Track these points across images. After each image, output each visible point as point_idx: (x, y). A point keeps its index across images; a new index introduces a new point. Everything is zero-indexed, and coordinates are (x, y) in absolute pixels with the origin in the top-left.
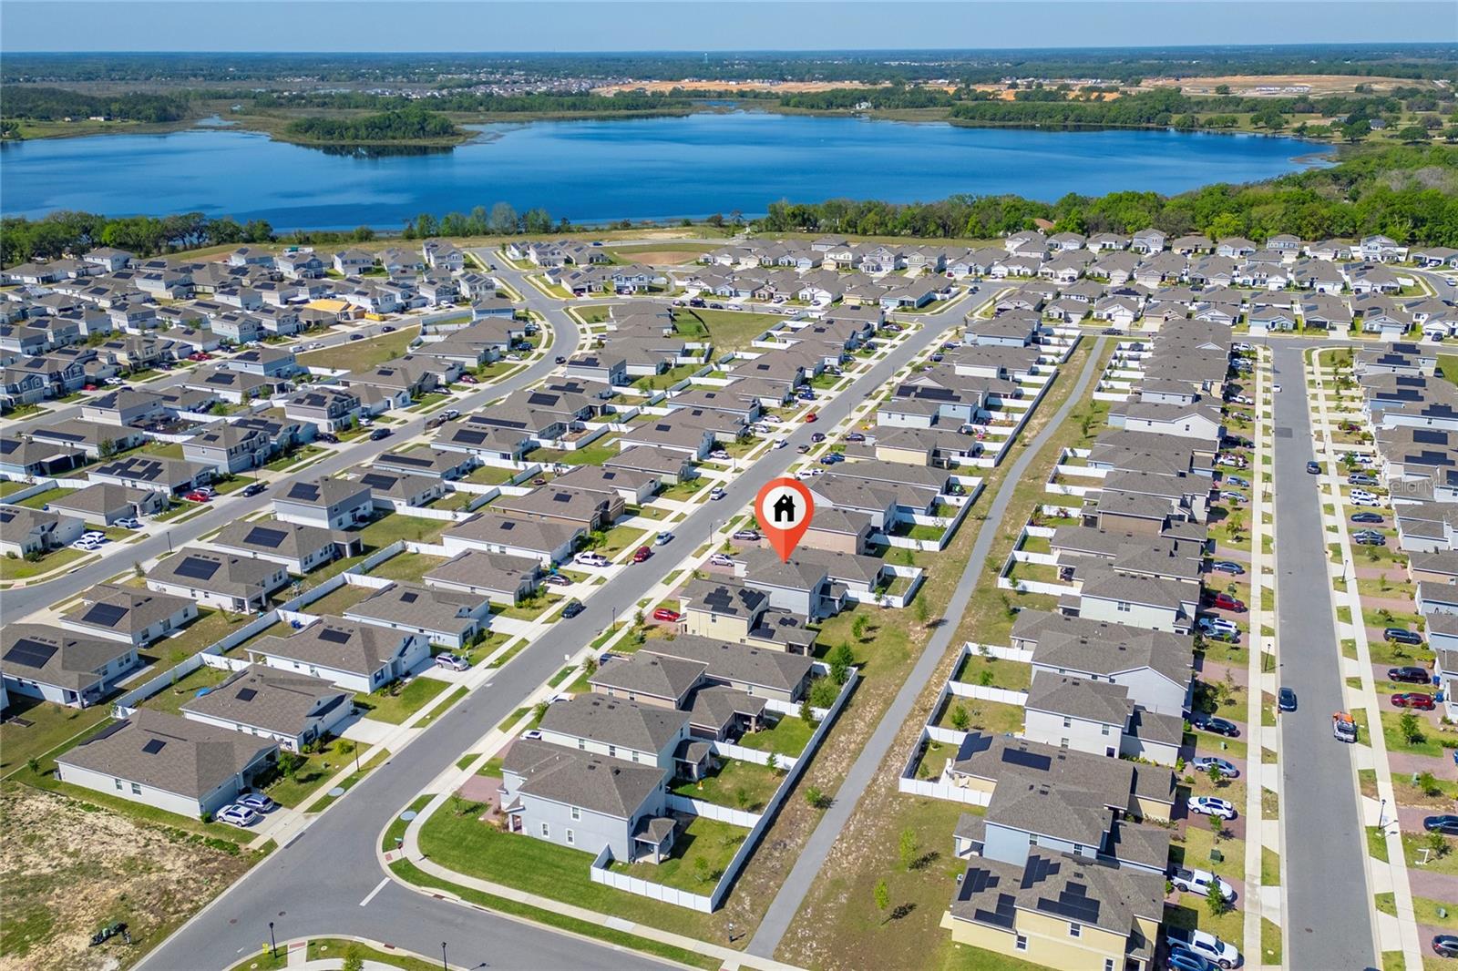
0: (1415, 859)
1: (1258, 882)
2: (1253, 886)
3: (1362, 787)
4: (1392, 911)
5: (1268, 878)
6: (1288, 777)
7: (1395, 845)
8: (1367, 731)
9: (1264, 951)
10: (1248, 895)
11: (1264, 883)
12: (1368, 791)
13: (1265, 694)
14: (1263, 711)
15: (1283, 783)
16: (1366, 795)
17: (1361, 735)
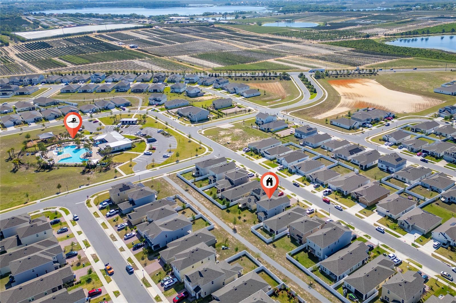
0: (77, 245)
1: (105, 222)
2: (105, 221)
3: (96, 256)
4: (78, 232)
5: (103, 224)
6: (114, 247)
7: (83, 245)
8: (104, 275)
9: (97, 213)
10: (105, 219)
11: (104, 222)
12: (95, 255)
13: (137, 269)
14: (133, 263)
15: (114, 244)
16: (94, 254)
17: (104, 271)
